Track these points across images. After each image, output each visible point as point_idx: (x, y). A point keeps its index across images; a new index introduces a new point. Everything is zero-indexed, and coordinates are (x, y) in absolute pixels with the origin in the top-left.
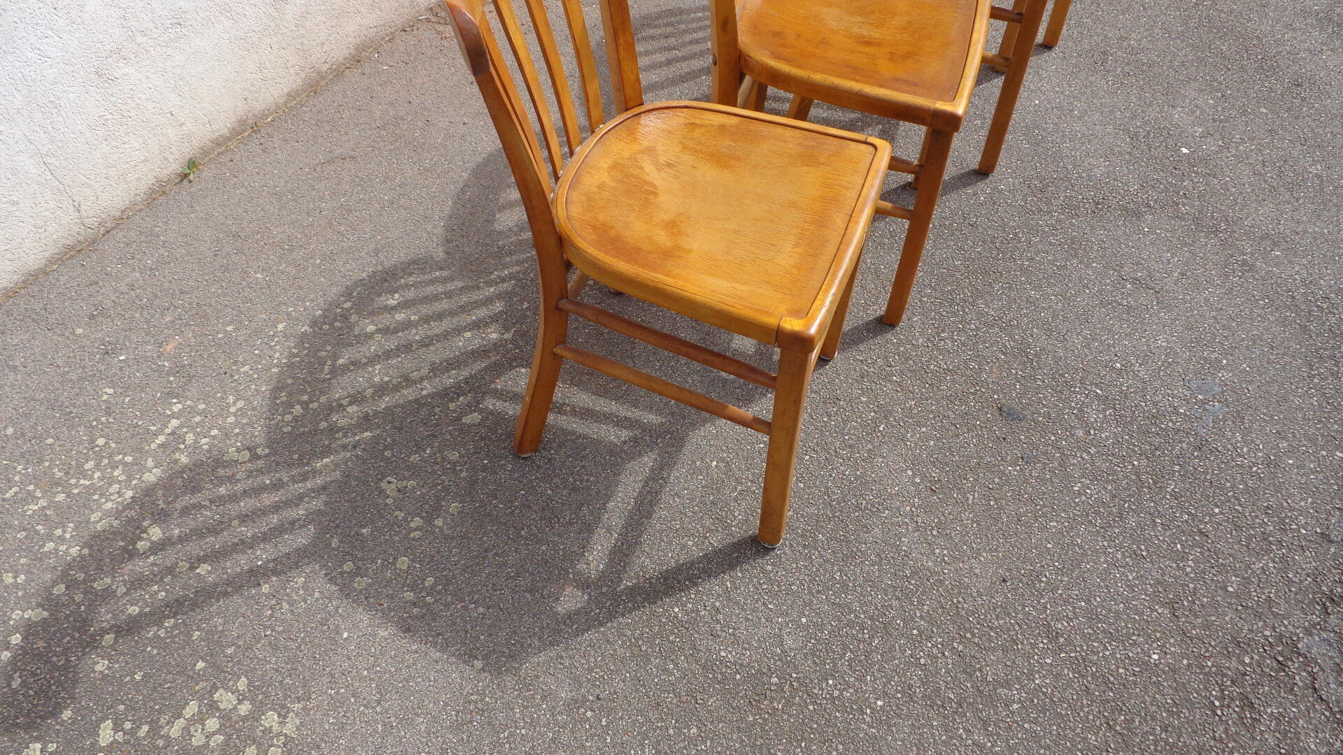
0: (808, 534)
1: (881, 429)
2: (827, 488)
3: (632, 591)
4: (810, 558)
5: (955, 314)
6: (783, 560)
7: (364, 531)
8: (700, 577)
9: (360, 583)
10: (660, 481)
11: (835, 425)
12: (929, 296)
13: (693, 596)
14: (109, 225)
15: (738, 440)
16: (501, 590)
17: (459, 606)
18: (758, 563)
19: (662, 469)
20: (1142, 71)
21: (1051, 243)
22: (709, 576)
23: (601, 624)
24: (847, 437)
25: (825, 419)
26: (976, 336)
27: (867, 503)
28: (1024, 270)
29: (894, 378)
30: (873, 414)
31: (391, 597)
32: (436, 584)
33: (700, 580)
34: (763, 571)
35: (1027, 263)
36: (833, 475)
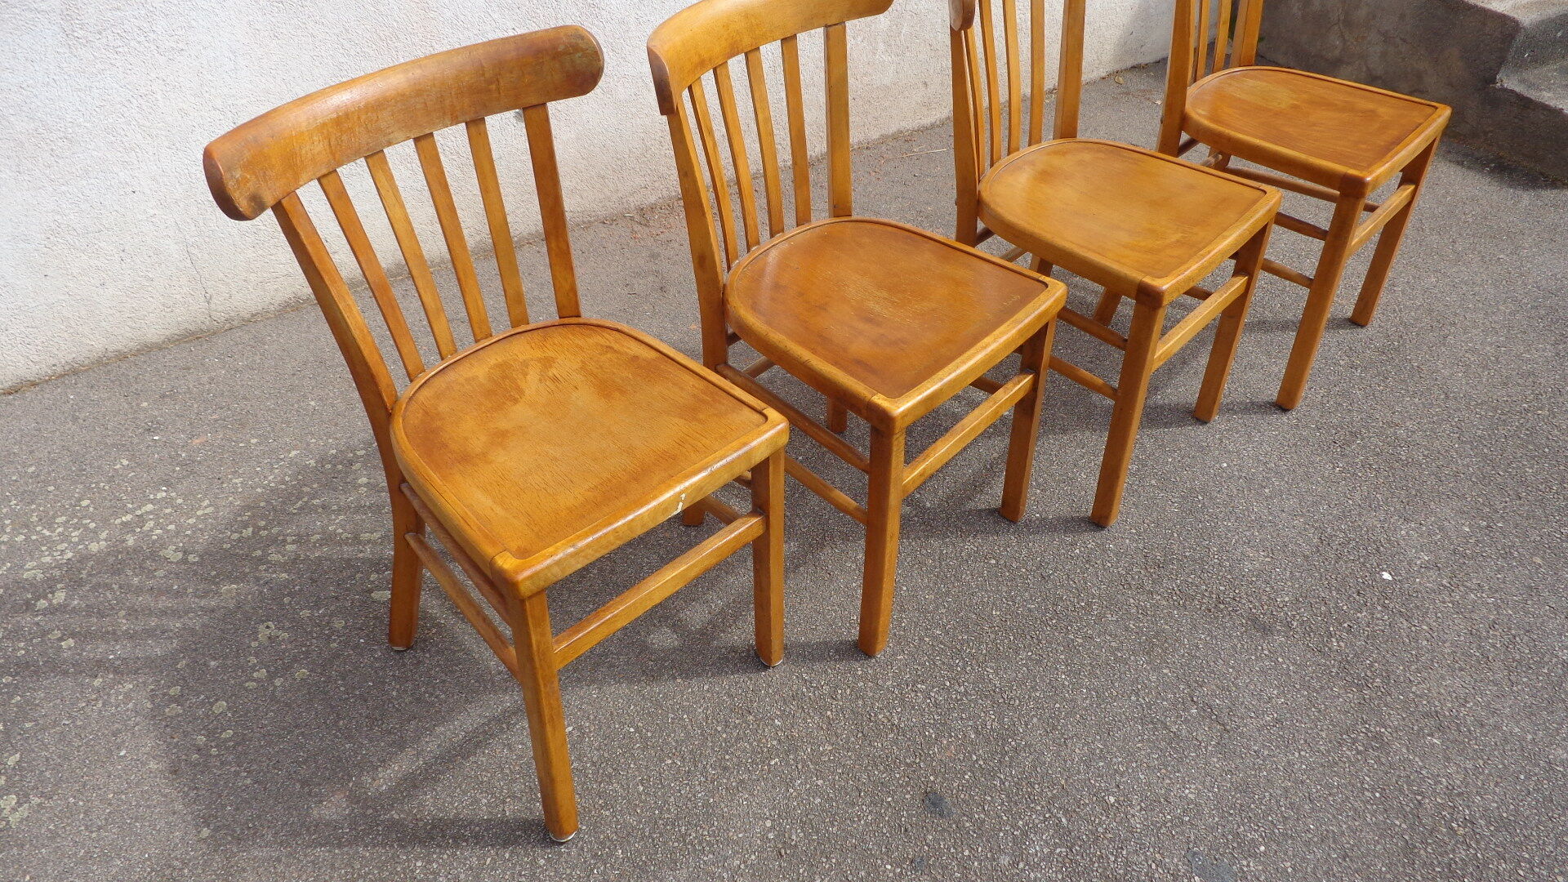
0: (608, 844)
1: (773, 763)
2: (666, 802)
3: (393, 825)
4: (592, 870)
5: (951, 668)
6: (562, 860)
7: (213, 663)
8: (466, 841)
9: (174, 709)
10: (504, 726)
11: (725, 739)
12: (935, 638)
13: (445, 856)
14: (235, 323)
15: (612, 713)
16: (280, 770)
17: (233, 769)
18: (535, 852)
19: (515, 713)
20: (1391, 468)
21: (1127, 629)
22: (476, 844)
23: (340, 846)
24: (727, 757)
25: (719, 729)
26: (958, 700)
27: (695, 838)
28: (1069, 646)
29: (829, 713)
30: (775, 743)
31: (186, 734)
32: (230, 739)
33: (464, 844)
34: (534, 862)
35: (1080, 641)
36: (683, 792)
